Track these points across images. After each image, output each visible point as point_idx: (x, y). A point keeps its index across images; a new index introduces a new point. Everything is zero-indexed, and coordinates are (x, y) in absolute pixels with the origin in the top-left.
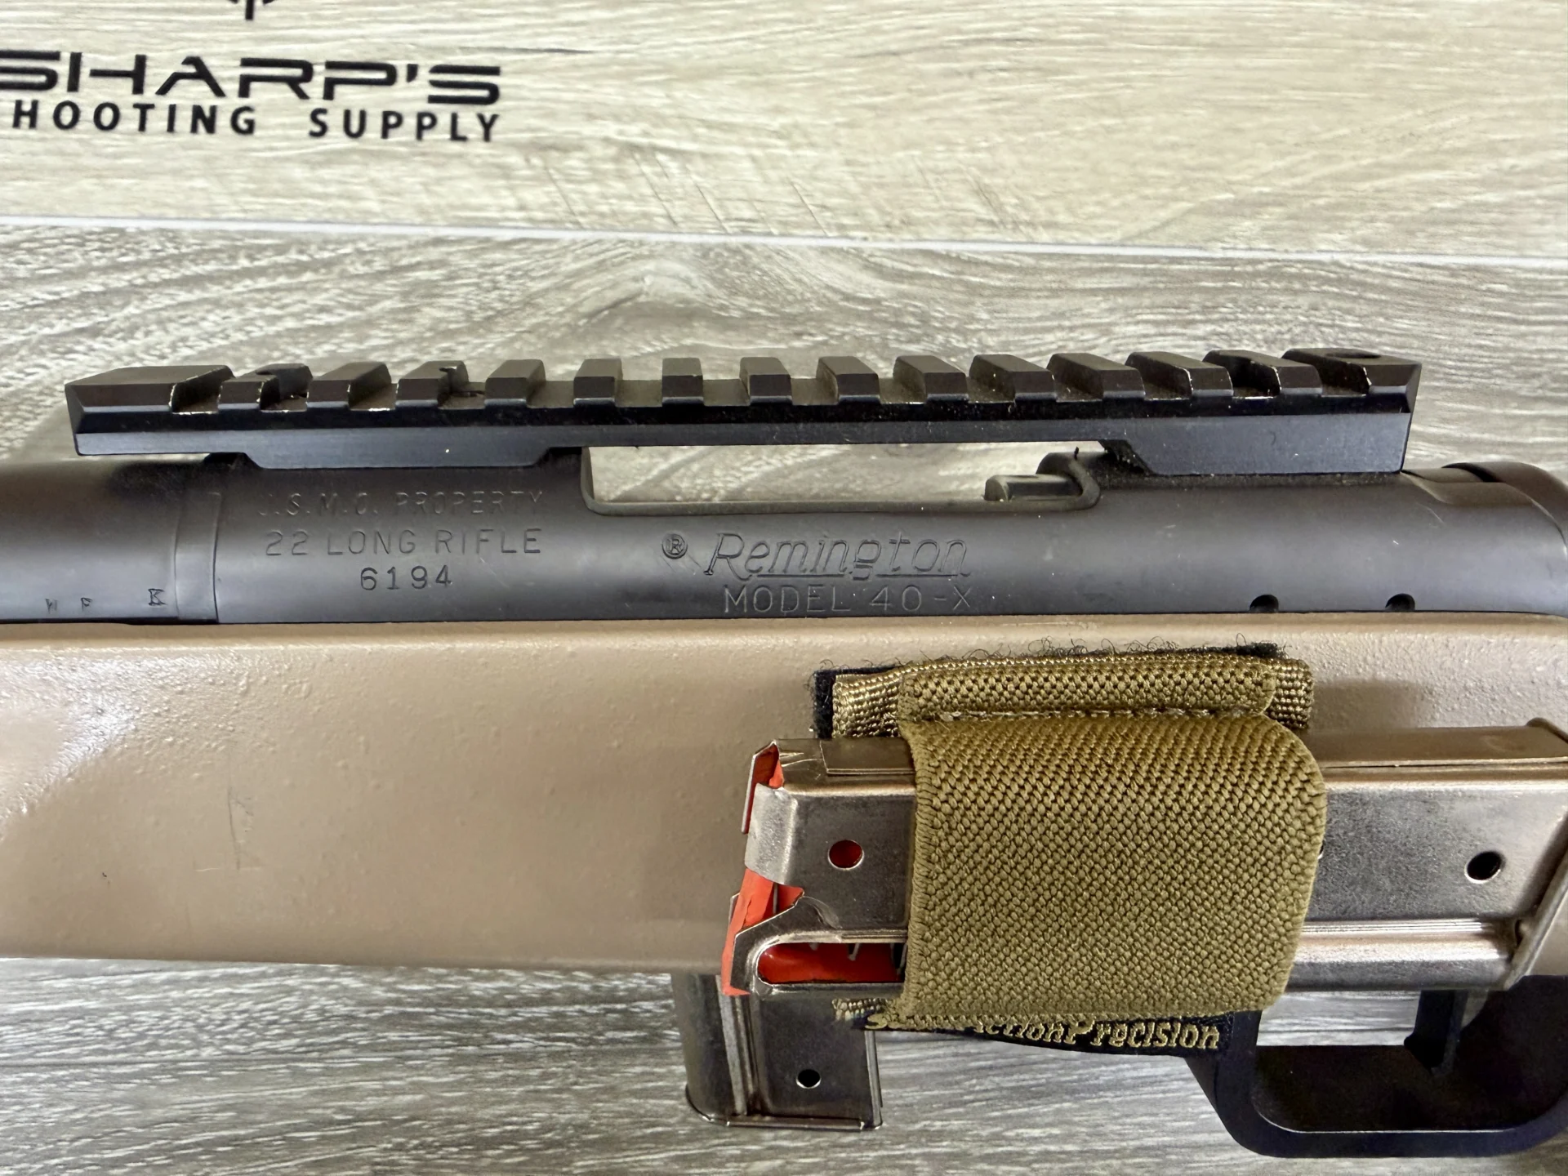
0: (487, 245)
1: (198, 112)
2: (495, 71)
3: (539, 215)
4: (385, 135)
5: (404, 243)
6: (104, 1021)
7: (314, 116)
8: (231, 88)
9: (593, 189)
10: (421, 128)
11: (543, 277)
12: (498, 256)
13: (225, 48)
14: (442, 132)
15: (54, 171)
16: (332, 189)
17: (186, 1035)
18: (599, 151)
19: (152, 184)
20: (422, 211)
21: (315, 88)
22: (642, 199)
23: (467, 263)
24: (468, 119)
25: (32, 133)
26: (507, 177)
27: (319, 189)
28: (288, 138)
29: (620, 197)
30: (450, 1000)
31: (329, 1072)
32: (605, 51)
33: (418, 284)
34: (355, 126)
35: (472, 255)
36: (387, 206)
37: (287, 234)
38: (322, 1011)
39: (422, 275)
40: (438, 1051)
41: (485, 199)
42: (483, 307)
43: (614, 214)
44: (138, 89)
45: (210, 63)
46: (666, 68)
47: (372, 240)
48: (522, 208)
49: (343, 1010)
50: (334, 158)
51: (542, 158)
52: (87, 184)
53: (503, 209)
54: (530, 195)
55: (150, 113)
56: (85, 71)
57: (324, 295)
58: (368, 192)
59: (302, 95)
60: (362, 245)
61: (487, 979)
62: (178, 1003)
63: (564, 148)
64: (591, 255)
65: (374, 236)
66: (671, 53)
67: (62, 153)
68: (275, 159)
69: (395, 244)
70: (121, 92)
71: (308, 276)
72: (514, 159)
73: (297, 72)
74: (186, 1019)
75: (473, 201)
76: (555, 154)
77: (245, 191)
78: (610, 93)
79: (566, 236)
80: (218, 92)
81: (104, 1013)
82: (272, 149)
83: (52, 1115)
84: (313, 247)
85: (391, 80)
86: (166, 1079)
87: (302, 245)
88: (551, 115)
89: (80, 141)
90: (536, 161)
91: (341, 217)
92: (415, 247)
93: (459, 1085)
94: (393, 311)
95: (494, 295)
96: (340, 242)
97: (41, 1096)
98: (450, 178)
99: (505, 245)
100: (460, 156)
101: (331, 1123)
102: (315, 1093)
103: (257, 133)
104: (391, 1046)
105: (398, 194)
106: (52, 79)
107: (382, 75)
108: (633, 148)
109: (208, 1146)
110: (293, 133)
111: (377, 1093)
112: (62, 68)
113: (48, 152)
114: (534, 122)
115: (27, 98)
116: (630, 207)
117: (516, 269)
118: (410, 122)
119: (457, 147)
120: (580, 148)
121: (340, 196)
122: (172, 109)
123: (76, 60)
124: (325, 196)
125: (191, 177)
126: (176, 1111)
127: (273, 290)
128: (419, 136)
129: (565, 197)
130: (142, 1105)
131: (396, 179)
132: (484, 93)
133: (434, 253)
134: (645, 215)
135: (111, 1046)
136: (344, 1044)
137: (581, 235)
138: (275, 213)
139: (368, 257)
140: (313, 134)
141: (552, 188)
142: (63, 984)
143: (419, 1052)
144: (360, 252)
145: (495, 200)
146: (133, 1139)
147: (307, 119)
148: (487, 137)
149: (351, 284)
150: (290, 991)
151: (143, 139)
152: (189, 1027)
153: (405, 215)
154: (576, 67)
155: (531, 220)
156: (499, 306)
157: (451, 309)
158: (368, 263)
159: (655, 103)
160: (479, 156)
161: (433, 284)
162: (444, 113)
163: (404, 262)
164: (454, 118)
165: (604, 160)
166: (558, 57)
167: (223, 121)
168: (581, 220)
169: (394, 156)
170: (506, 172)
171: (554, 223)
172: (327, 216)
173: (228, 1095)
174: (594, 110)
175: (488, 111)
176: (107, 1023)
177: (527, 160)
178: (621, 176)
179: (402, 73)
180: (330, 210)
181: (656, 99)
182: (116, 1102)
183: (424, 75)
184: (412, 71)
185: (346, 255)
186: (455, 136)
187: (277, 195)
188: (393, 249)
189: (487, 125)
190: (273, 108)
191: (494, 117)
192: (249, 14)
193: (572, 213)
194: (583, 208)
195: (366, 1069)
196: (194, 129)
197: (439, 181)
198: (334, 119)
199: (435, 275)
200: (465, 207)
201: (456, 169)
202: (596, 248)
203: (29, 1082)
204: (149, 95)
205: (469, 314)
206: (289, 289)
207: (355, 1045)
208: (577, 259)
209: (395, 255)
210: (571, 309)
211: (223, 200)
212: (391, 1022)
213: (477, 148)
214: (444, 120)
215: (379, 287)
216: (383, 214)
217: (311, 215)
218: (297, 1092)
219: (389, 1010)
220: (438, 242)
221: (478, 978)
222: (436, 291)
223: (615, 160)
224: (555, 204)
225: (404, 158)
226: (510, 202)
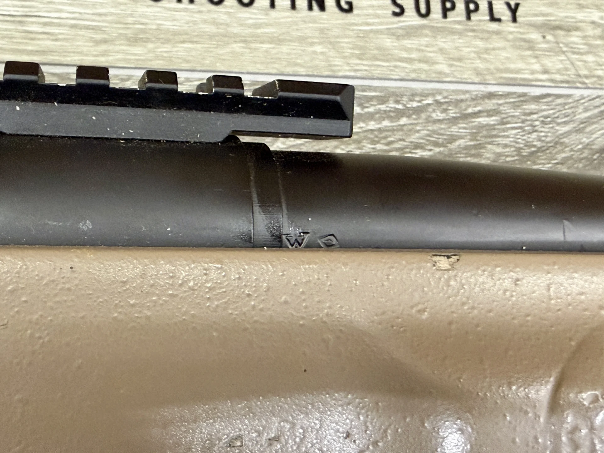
0: (524, 98)
3: (558, 77)
4: (445, 16)
5: (467, 96)
9: (590, 58)
10: (468, 12)
11: (565, 123)
12: (533, 107)
14: (482, 15)
15: (211, 37)
16: (414, 55)
18: (590, 31)
19: (284, 49)
20: (478, 73)
23: (512, 112)
24: (499, 6)
25: (191, 6)
26: (531, 48)
27: (405, 55)
28: (378, 16)
33: (481, 127)
34: (422, 8)
35: (515, 106)
36: (453, 69)
37: (386, 88)
39: (483, 120)
41: (520, 65)
42: (528, 145)
47: (445, 94)
48: (546, 72)
50: (410, 32)
51: (554, 35)
52: (237, 47)
53: (533, 72)
54: (549, 63)
57: (417, 135)
58: (439, 58)
60: (439, 98)
63: (568, 29)
64: (596, 107)
65: (447, 91)
67: (214, 23)
68: (371, 31)
69: (463, 97)
71: (404, 121)
72: (535, 36)
75: (512, 66)
76: (561, 33)
77: (352, 55)
79: (577, 93)
82: (368, 24)
84: (405, 99)
87: (397, 96)
88: (554, 4)
89: (228, 13)
90: (549, 37)
91: (423, 77)
92: (476, 99)
94: (467, 148)
95: (534, 135)
96: (424, 95)
98: (494, 49)
99: (537, 99)
100: (497, 33)
103: (355, 11)
105: (460, 60)
110: (380, 12)
113: (205, 22)
117: (546, 117)
118: (460, 7)
119: (494, 26)
120: (577, 29)
121: (420, 61)
124: (410, 61)
125: (312, 44)
127: (380, 130)
128: (469, 18)
129: (572, 64)
131: (457, 48)
133: (490, 104)
137: (586, 92)
138: (377, 72)
139: (444, 107)
140: (395, 14)
141: (563, 57)
144: (438, 102)
147: (389, 2)
148: (514, 20)
149: (436, 127)
151: (273, 13)
153: (468, 75)
155: (552, 81)
156: (538, 144)
157: (506, 146)
158: (445, 111)
160: (511, 33)
161: (491, 127)
162: (482, 1)
163: (470, 110)
164: (490, 5)
165: (595, 37)
167: (330, 3)
168: (586, 81)
169: (452, 32)
170: (531, 45)
171: (572, 84)
172: (413, 75)
175: (512, 0)
177: (544, 37)
180: (414, 71)
185: (429, 105)
186: (493, 19)
187: (375, 58)
188: (462, 101)
189: (513, 11)
191: (517, 5)
193: (579, 76)
194: (586, 72)
196: (310, 8)
197: (487, 51)
198: (407, 3)
199: (492, 120)
200: (508, 70)
201: (497, 43)
202: (598, 102)
205: (519, 150)
206: (392, 130)
208: (586, 110)
209: (463, 105)
210: (587, 146)
211: (338, 61)
213: (508, 27)
214: (483, 6)
215: (454, 130)
216: (452, 74)
217: (403, 75)
220: (491, 96)
222: (494, 133)
224: (567, 69)
225: (460, 34)
226: (537, 67)
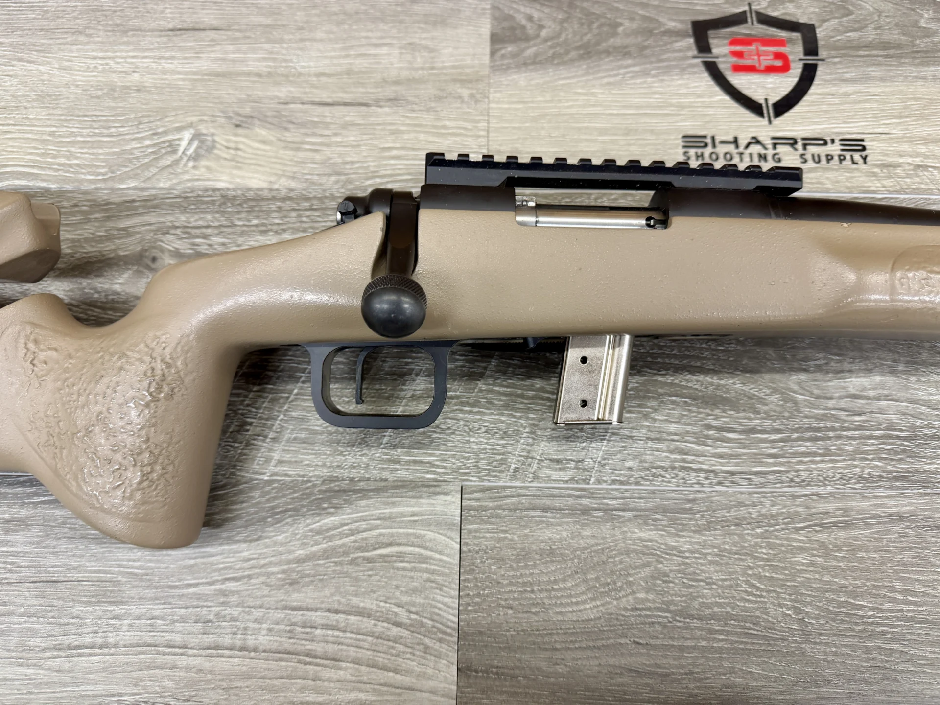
1: (760, 156)
2: (862, 140)
3: (890, 189)
4: (827, 162)
6: (788, 475)
7: (802, 155)
8: (770, 147)
9: (908, 180)
10: (841, 161)
13: (764, 134)
14: (848, 161)
16: (814, 181)
17: (820, 481)
18: (907, 168)
20: (847, 188)
21: (799, 146)
22: (927, 184)
24: (857, 157)
27: (809, 181)
29: (919, 183)
30: (917, 471)
31: (876, 497)
32: (900, 133)
34: (816, 159)
36: (834, 186)
38: (869, 474)
40: (916, 491)
41: (869, 184)
43: (918, 189)
44: (737, 147)
45: (761, 139)
46: (925, 139)
48: (884, 187)
49: (878, 474)
50: (811, 170)
51: (887, 170)
53: (877, 187)
54: (885, 182)
55: (744, 156)
56: (717, 142)
58: (827, 182)
59: (796, 150)
61: (930, 464)
62: (815, 469)
63: (895, 167)
64: (912, 203)
66: (925, 134)
70: (731, 148)
72: (877, 170)
73: (791, 141)
74: (819, 475)
75: (866, 185)
76: (891, 168)
78: (905, 147)
79: (902, 196)
80: (766, 149)
81: (788, 472)
83: (774, 510)
85: (826, 143)
86: (814, 498)
88: (886, 155)
90: (885, 171)
93: (927, 504)
97: (769, 502)
98: (855, 177)
99: (880, 200)
100: (857, 169)
101: (881, 517)
102: (871, 505)
103: (782, 162)
104: (898, 488)
105: (838, 182)
106: (706, 145)
107: (821, 142)
108: (919, 166)
109: (835, 524)
110: (795, 162)
111: (895, 506)
112: (709, 141)
114: (881, 158)
115: (699, 151)
116: (923, 186)
118: (836, 158)
119: (855, 166)
120: (899, 166)
121: (817, 183)
122: (751, 155)
123: (713, 138)
124: (811, 183)
126: (820, 510)
128: (841, 163)
129: (898, 183)
130: (807, 508)
131: (836, 177)
132: (860, 148)
134: (929, 189)
135: (792, 484)
136: (880, 487)
137: (907, 196)
140: (803, 162)
141: (893, 180)
142: (771, 460)
143: (909, 491)
145: (875, 184)
146: (806, 520)
147: (798, 157)
148: (865, 163)
150: (856, 466)
152: (821, 478)
153: (842, 189)
154: (891, 139)
155: (888, 191)
159: (923, 151)
160: (864, 169)
162: (848, 155)
164: (852, 157)
165: (910, 170)
166: (883, 136)
167: (769, 158)
168: (907, 191)
169: (833, 170)
170: (875, 175)
171: (898, 192)
172: (814, 190)
173: (839, 505)
174: (902, 153)
175: (864, 154)
176: (790, 475)
177: (882, 171)
178: (918, 176)
179: (829, 142)
180: (814, 188)
181: (923, 149)
182: (797, 506)
183: (837, 142)
184: (833, 141)
186: (854, 163)
189: (865, 158)
190: (787, 154)
191: (866, 156)
192: (770, 122)
193: (903, 189)
194: (906, 187)
195: (889, 496)
196: (760, 161)
197: (852, 178)
198: (809, 157)
201: (857, 174)
202: (913, 201)
203: (764, 497)
204: (741, 149)
207: (884, 487)
212: (896, 478)
213: (863, 166)
214: (848, 157)
216: (834, 189)
217: (808, 190)
218: (865, 504)
219: (895, 474)
221: (926, 463)
223: (913, 170)
224: (896, 185)
225: (837, 170)
226: (879, 185)
